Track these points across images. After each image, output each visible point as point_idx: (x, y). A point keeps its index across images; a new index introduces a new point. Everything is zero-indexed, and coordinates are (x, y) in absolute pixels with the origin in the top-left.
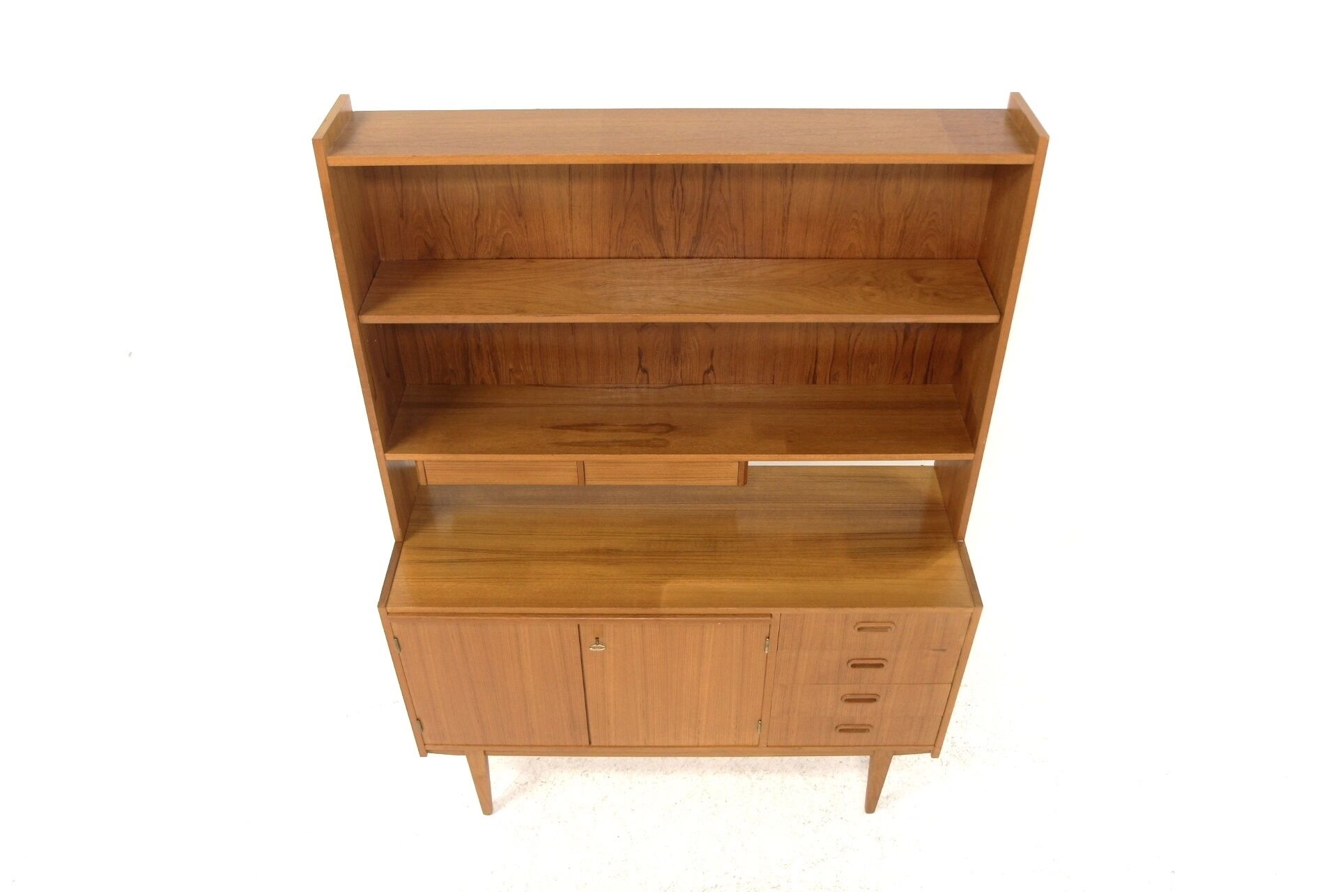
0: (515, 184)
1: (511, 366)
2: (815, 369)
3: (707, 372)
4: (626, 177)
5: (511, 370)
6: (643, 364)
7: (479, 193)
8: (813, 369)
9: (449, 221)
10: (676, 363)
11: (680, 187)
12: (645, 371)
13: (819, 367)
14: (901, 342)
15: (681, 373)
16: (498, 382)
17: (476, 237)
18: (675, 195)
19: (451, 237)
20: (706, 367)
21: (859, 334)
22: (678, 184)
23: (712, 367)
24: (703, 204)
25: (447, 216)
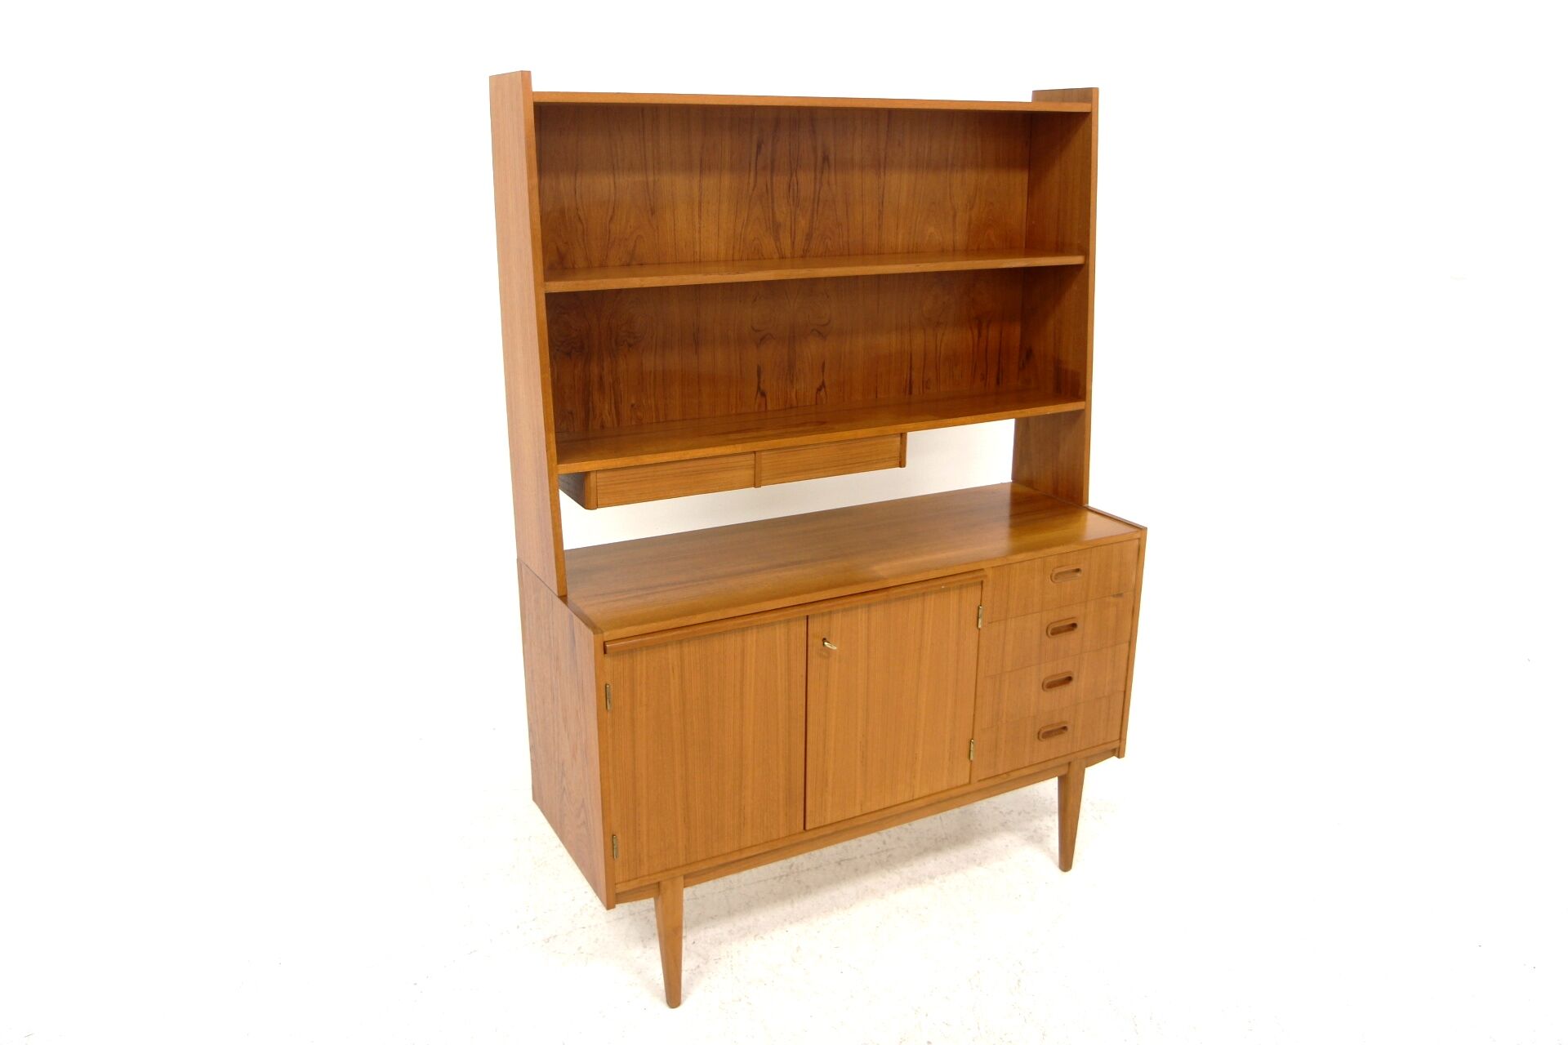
0: (651, 179)
1: (633, 402)
2: (911, 377)
3: (819, 390)
4: (750, 171)
5: (632, 406)
6: (762, 387)
7: (615, 187)
8: (908, 378)
9: (584, 222)
10: (792, 382)
11: (795, 181)
12: (763, 394)
13: (914, 374)
14: (976, 339)
15: (796, 392)
16: (618, 424)
17: (609, 240)
18: (791, 190)
19: (584, 240)
20: (817, 384)
21: (943, 334)
22: (794, 178)
23: (823, 383)
24: (814, 200)
25: (582, 218)
